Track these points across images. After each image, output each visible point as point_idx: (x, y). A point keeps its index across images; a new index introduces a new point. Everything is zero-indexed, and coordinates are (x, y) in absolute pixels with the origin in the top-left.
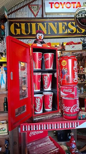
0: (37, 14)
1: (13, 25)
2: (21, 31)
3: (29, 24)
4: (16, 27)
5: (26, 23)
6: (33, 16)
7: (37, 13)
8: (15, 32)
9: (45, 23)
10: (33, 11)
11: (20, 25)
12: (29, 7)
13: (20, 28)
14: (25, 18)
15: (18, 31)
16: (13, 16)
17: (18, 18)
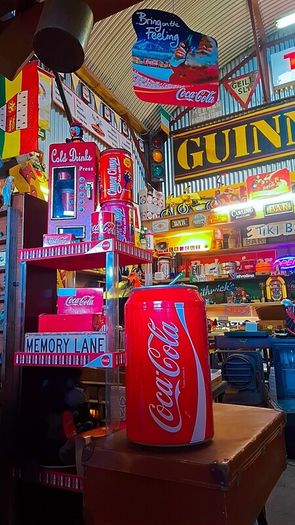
0: (250, 99)
1: (184, 146)
2: (205, 155)
3: (226, 132)
4: (192, 148)
5: (218, 131)
6: (238, 108)
7: (251, 95)
8: (190, 161)
9: (276, 118)
10: (237, 93)
11: (203, 141)
12: (227, 88)
13: (203, 148)
14: (216, 119)
15: (198, 158)
16: (185, 122)
17: (196, 125)
